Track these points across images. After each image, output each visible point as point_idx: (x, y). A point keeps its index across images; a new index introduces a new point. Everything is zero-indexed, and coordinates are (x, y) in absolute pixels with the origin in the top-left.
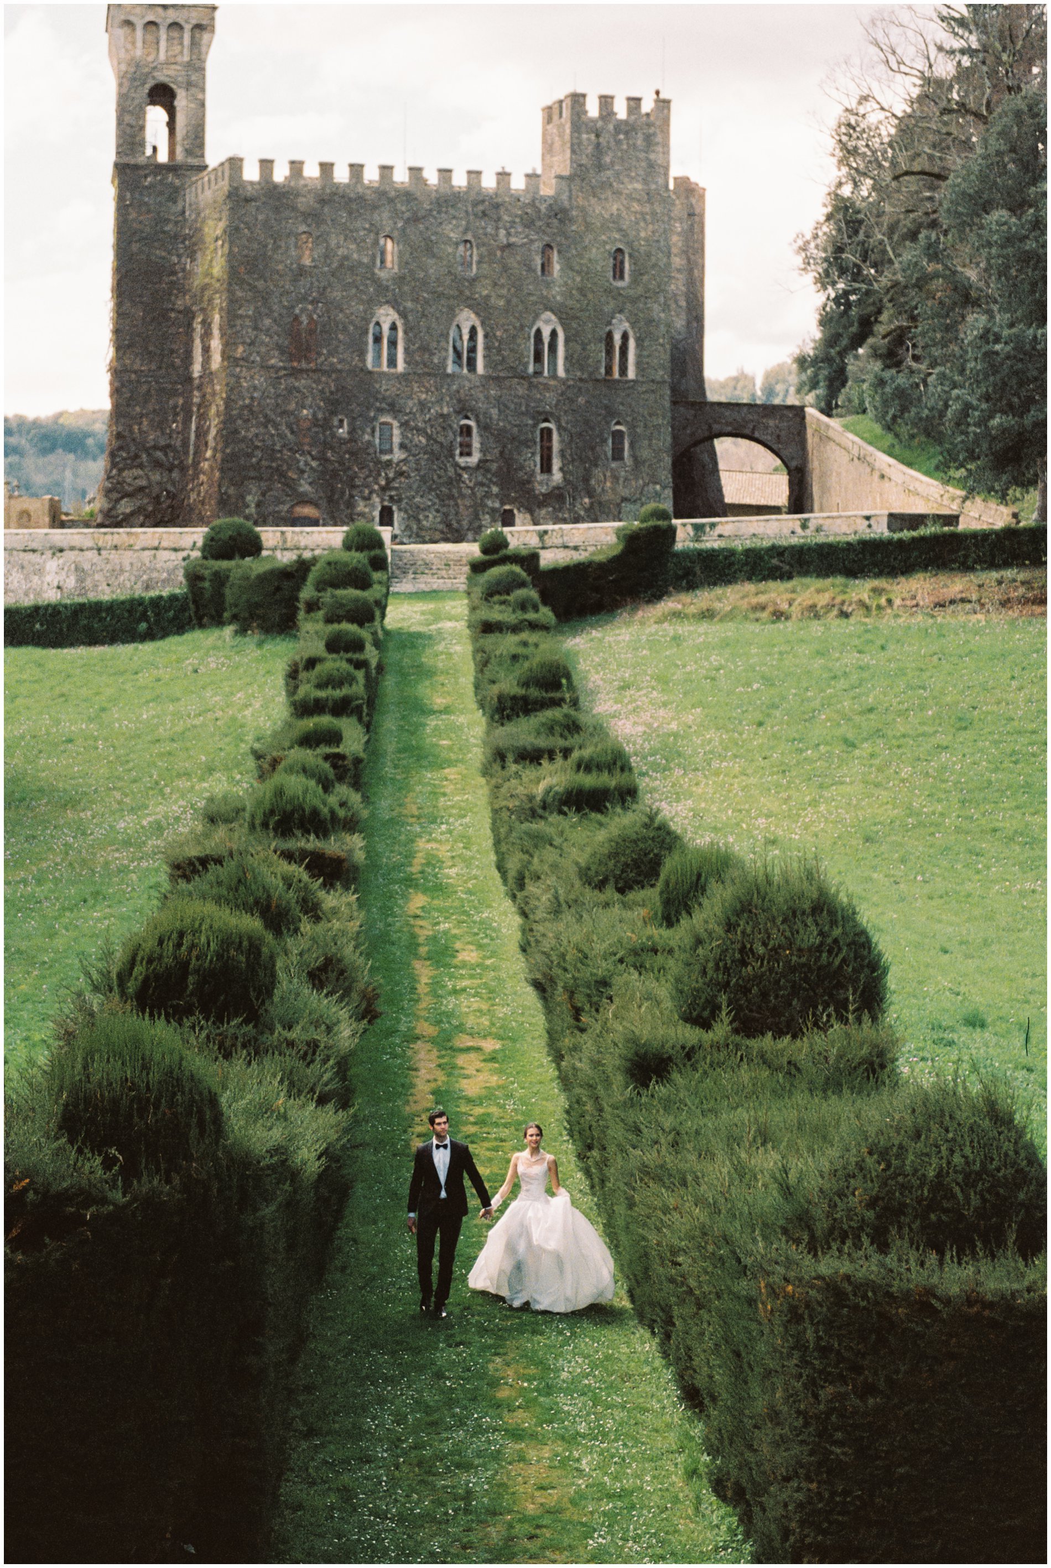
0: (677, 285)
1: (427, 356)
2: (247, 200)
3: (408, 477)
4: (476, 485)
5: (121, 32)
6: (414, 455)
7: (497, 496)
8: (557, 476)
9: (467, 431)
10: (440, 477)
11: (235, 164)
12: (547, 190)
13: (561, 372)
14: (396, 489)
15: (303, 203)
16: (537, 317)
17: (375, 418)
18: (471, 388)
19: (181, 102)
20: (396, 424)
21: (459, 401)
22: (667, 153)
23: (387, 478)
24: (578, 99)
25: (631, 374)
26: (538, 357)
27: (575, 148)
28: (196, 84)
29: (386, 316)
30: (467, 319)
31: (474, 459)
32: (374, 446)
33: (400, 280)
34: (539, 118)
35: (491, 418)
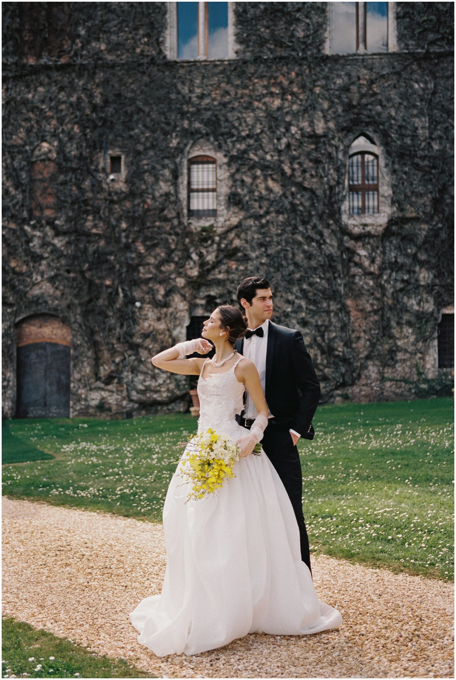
1: (282, 25)
3: (246, 259)
4: (382, 269)
6: (257, 217)
7: (430, 288)
10: (309, 256)
14: (219, 283)
17: (180, 150)
18: (372, 82)
20: (220, 159)
21: (349, 107)
23: (202, 264)
32: (177, 201)
35: (414, 137)
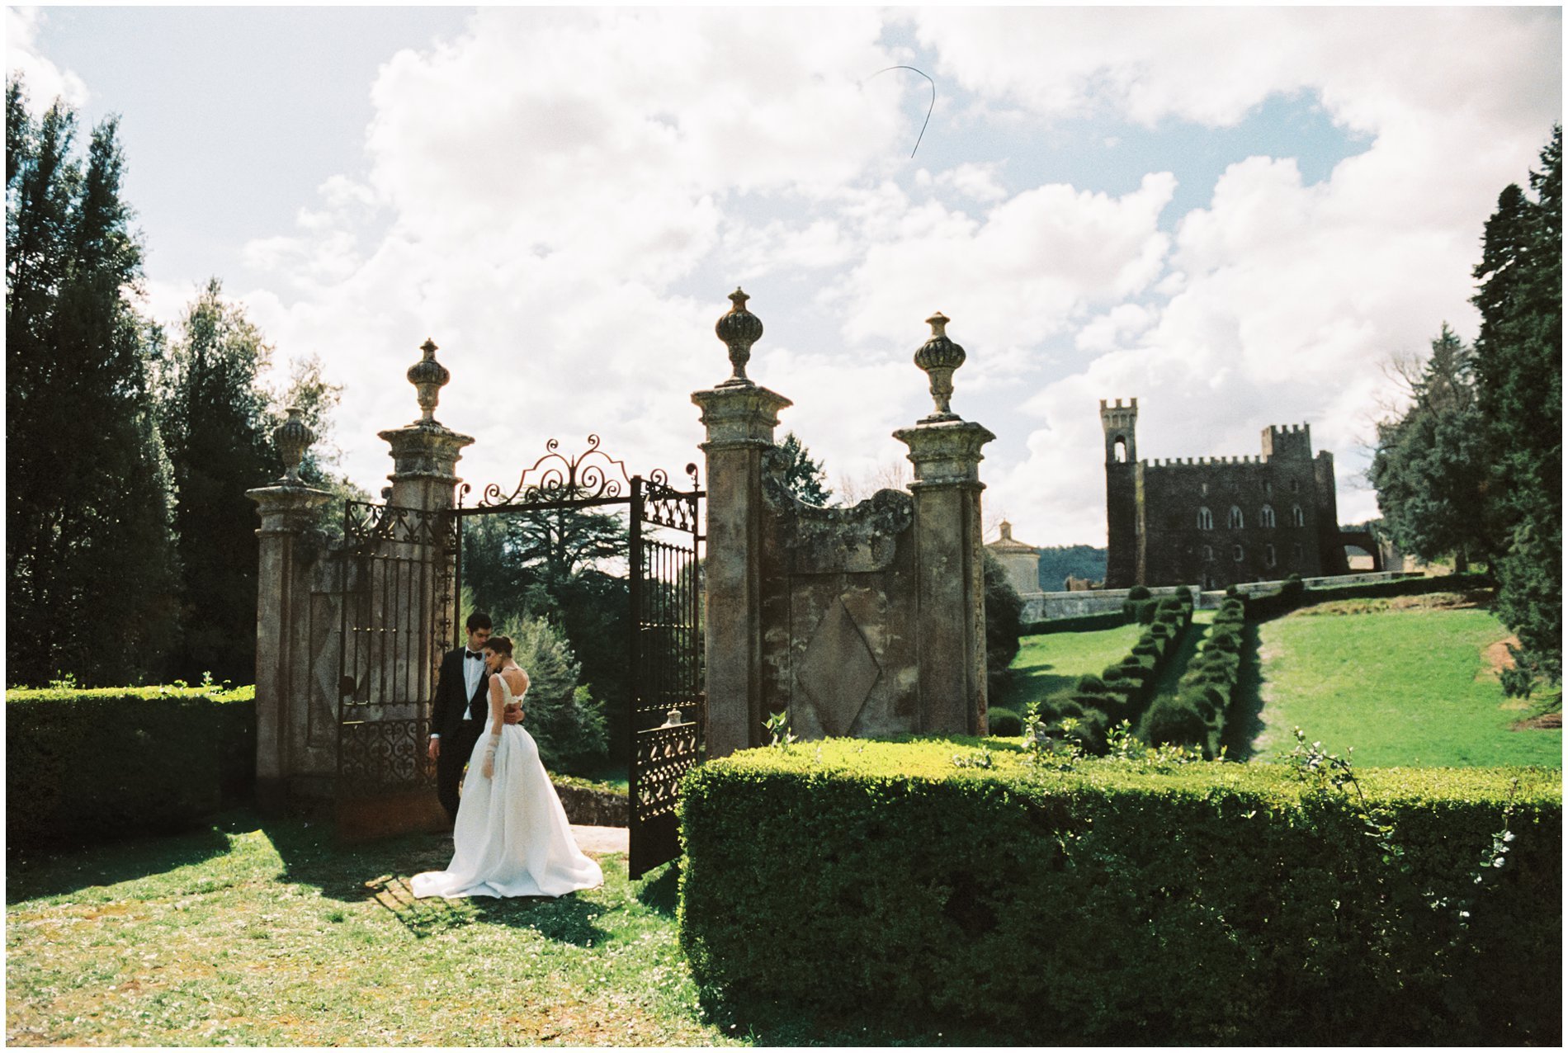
0: (1324, 490)
1: (1220, 524)
2: (1150, 474)
3: (1216, 567)
4: (1242, 568)
5: (1105, 419)
6: (1218, 559)
7: (1251, 572)
8: (1274, 564)
9: (1238, 549)
10: (1228, 566)
11: (1145, 462)
12: (1263, 460)
13: (1273, 525)
14: (1212, 571)
15: (1172, 472)
16: (1262, 506)
17: (1202, 547)
18: (1238, 534)
19: (1127, 441)
20: (1210, 548)
21: (1234, 538)
22: (1309, 444)
23: (1208, 568)
24: (1273, 428)
25: (1301, 525)
26: (1264, 521)
27: (1273, 443)
28: (1131, 434)
29: (1205, 511)
30: (1235, 510)
31: (1241, 559)
32: (1203, 556)
33: (1208, 497)
34: (1260, 435)
35: (1247, 544)
